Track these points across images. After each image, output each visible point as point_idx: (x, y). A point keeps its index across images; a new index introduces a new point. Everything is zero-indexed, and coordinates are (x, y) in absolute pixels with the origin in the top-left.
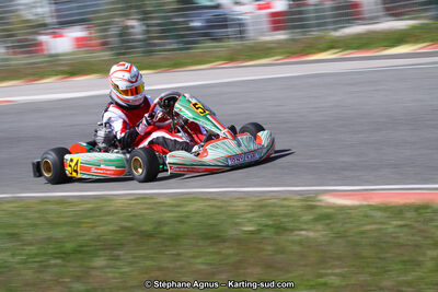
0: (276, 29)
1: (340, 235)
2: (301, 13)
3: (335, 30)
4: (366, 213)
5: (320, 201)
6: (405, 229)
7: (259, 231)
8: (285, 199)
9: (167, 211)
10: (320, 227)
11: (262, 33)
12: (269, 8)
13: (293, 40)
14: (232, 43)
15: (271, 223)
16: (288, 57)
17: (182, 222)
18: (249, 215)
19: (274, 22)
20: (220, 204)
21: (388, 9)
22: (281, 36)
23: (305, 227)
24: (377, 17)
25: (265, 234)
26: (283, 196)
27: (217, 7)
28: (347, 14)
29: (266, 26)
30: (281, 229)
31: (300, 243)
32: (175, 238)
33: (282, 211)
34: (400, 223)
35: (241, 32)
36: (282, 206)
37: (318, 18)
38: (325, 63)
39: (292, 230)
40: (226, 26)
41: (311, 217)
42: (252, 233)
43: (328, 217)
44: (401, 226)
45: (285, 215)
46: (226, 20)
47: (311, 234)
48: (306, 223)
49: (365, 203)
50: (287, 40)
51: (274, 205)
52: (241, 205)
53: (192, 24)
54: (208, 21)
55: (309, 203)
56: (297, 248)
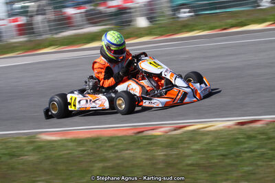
0: (21, 34)
1: (47, 158)
3: (56, 34)
5: (38, 138)
11: (13, 37)
12: (17, 21)
13: (30, 41)
15: (6, 152)
16: (26, 52)
19: (20, 30)
21: (88, 20)
22: (22, 39)
23: (26, 153)
28: (65, 24)
29: (15, 33)
30: (12, 155)
31: (23, 164)
33: (14, 145)
36: (15, 142)
38: (48, 55)
41: (31, 148)
43: (40, 148)
45: (17, 147)
47: (31, 158)
48: (28, 151)
49: (64, 138)
50: (26, 41)
51: (9, 142)
55: (31, 139)
56: (21, 167)
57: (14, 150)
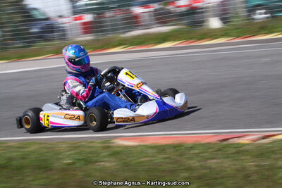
0: (86, 33)
1: (126, 165)
2: (101, 22)
3: (124, 33)
4: (143, 150)
5: (113, 143)
7: (74, 163)
9: (15, 152)
10: (112, 159)
12: (81, 19)
13: (97, 40)
14: (57, 42)
15: (81, 158)
17: (24, 158)
18: (69, 153)
19: (85, 28)
20: (47, 146)
21: (158, 19)
22: (89, 37)
25: (77, 165)
26: (90, 141)
27: (47, 19)
29: (80, 31)
30: (88, 161)
32: (19, 169)
33: (88, 150)
36: (89, 147)
37: (112, 25)
38: (115, 55)
39: (96, 162)
40: (53, 32)
41: (108, 153)
42: (69, 164)
43: (118, 153)
45: (91, 153)
46: (52, 27)
47: (108, 164)
48: (104, 157)
49: (142, 144)
50: (92, 40)
51: (84, 146)
53: (31, 31)
54: (42, 28)
55: (107, 146)
56: (98, 174)
57: (90, 155)
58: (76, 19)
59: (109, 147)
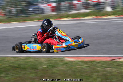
0: (53, 11)
1: (70, 69)
2: (59, 7)
3: (69, 12)
4: (78, 63)
5: (64, 59)
6: (88, 67)
7: (48, 67)
8: (55, 58)
9: (22, 61)
10: (64, 66)
12: (51, 5)
13: (58, 14)
14: (40, 15)
15: (51, 65)
16: (56, 19)
17: (26, 64)
18: (45, 63)
19: (52, 9)
20: (37, 59)
21: (84, 6)
22: (54, 13)
23: (61, 66)
24: (81, 9)
27: (36, 5)
28: (72, 8)
29: (50, 10)
30: (53, 67)
31: (59, 71)
32: (24, 69)
33: (54, 62)
34: (87, 66)
35: (43, 12)
36: (54, 60)
37: (64, 8)
38: (66, 21)
39: (57, 67)
40: (39, 10)
42: (45, 68)
43: (67, 63)
44: (87, 67)
45: (55, 63)
46: (39, 8)
47: (62, 68)
48: (61, 65)
49: (77, 60)
50: (55, 15)
51: (52, 60)
52: (43, 60)
53: (29, 9)
54: (34, 9)
55: (62, 60)
57: (54, 64)
58: (48, 5)
59: (63, 61)
